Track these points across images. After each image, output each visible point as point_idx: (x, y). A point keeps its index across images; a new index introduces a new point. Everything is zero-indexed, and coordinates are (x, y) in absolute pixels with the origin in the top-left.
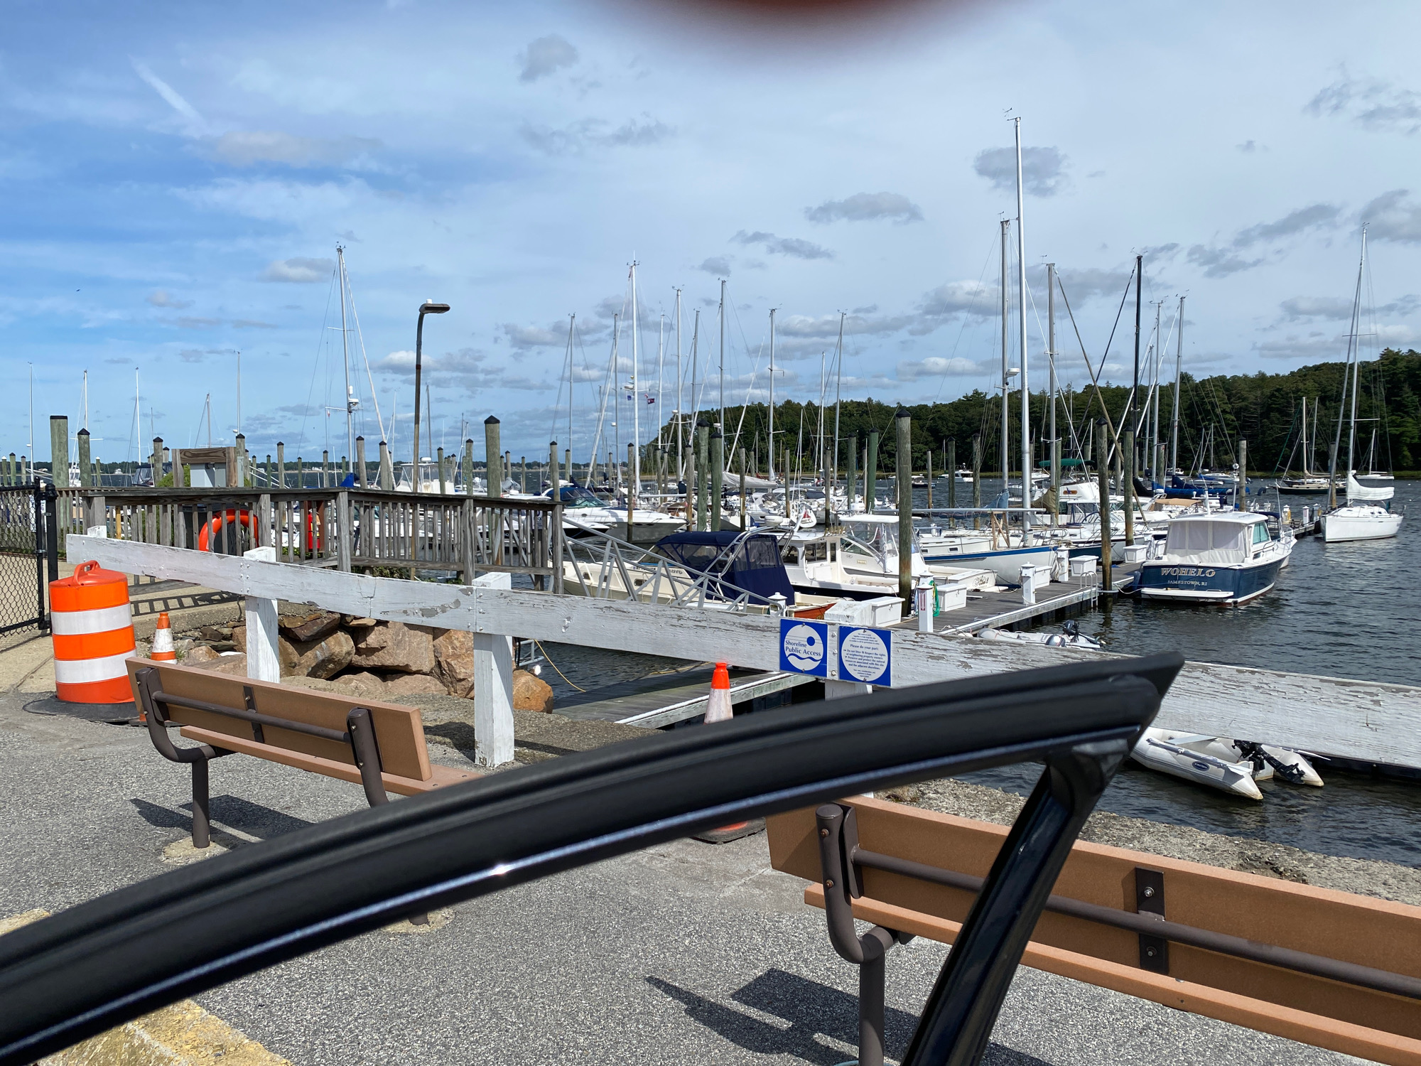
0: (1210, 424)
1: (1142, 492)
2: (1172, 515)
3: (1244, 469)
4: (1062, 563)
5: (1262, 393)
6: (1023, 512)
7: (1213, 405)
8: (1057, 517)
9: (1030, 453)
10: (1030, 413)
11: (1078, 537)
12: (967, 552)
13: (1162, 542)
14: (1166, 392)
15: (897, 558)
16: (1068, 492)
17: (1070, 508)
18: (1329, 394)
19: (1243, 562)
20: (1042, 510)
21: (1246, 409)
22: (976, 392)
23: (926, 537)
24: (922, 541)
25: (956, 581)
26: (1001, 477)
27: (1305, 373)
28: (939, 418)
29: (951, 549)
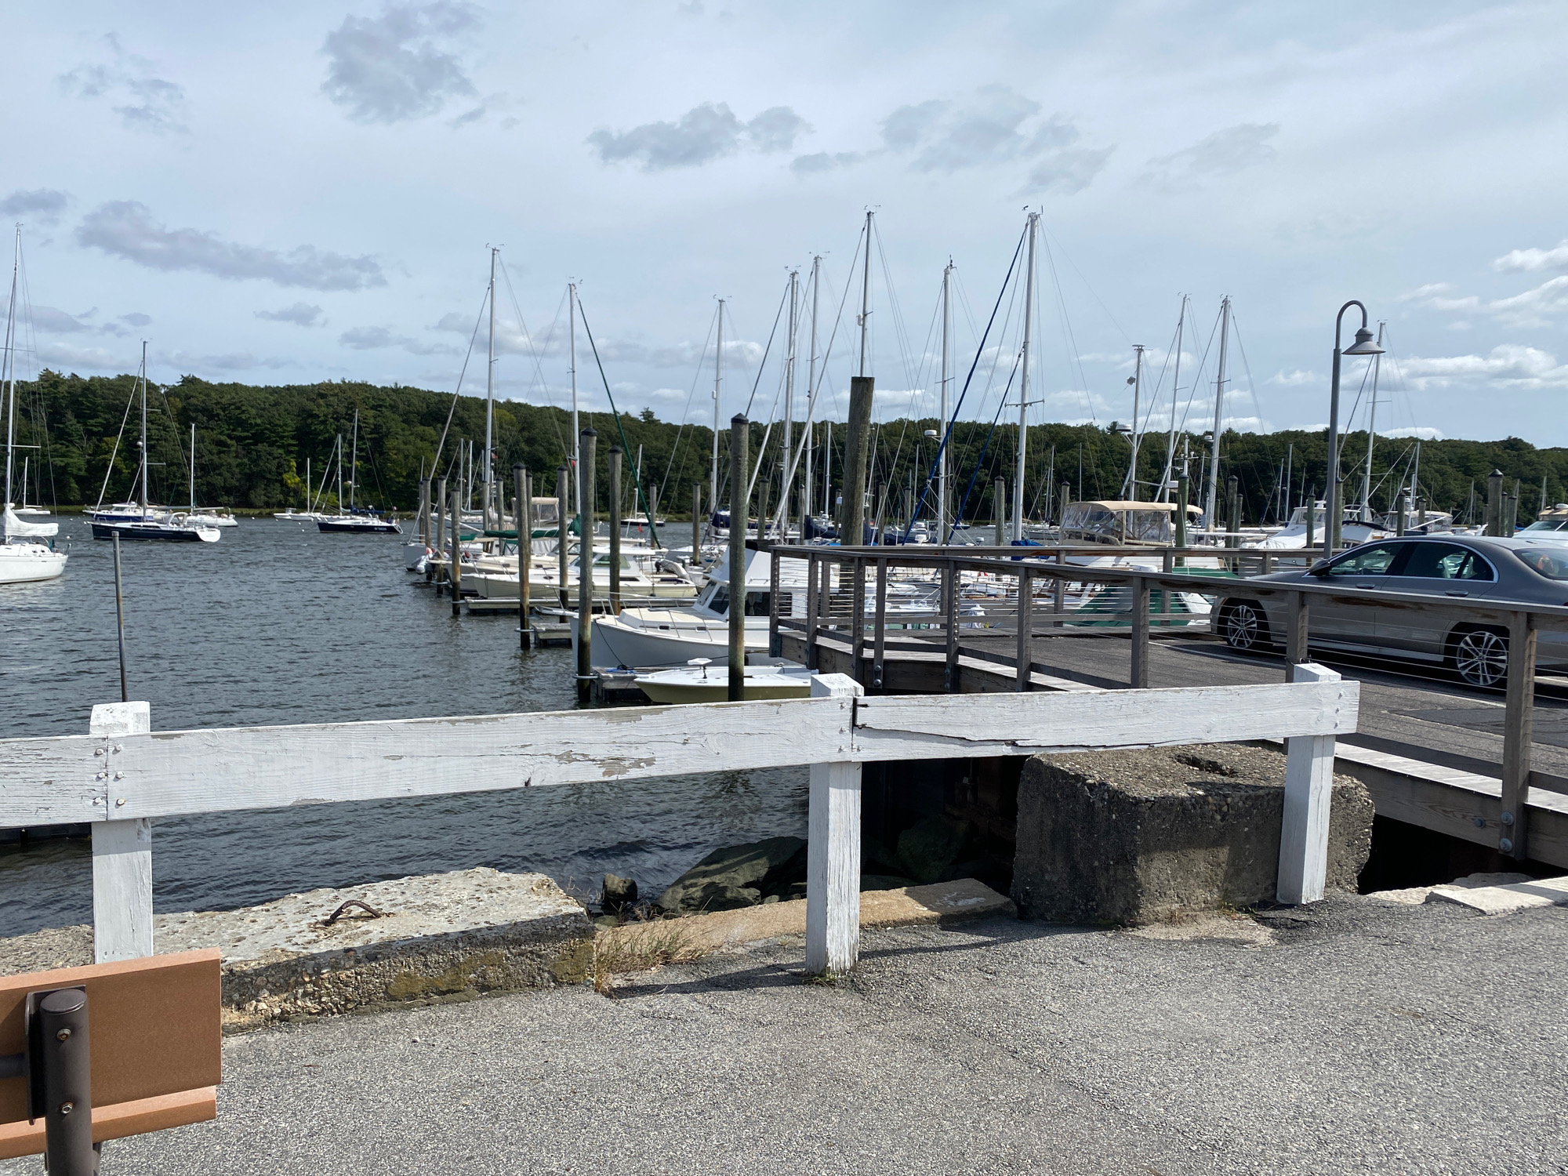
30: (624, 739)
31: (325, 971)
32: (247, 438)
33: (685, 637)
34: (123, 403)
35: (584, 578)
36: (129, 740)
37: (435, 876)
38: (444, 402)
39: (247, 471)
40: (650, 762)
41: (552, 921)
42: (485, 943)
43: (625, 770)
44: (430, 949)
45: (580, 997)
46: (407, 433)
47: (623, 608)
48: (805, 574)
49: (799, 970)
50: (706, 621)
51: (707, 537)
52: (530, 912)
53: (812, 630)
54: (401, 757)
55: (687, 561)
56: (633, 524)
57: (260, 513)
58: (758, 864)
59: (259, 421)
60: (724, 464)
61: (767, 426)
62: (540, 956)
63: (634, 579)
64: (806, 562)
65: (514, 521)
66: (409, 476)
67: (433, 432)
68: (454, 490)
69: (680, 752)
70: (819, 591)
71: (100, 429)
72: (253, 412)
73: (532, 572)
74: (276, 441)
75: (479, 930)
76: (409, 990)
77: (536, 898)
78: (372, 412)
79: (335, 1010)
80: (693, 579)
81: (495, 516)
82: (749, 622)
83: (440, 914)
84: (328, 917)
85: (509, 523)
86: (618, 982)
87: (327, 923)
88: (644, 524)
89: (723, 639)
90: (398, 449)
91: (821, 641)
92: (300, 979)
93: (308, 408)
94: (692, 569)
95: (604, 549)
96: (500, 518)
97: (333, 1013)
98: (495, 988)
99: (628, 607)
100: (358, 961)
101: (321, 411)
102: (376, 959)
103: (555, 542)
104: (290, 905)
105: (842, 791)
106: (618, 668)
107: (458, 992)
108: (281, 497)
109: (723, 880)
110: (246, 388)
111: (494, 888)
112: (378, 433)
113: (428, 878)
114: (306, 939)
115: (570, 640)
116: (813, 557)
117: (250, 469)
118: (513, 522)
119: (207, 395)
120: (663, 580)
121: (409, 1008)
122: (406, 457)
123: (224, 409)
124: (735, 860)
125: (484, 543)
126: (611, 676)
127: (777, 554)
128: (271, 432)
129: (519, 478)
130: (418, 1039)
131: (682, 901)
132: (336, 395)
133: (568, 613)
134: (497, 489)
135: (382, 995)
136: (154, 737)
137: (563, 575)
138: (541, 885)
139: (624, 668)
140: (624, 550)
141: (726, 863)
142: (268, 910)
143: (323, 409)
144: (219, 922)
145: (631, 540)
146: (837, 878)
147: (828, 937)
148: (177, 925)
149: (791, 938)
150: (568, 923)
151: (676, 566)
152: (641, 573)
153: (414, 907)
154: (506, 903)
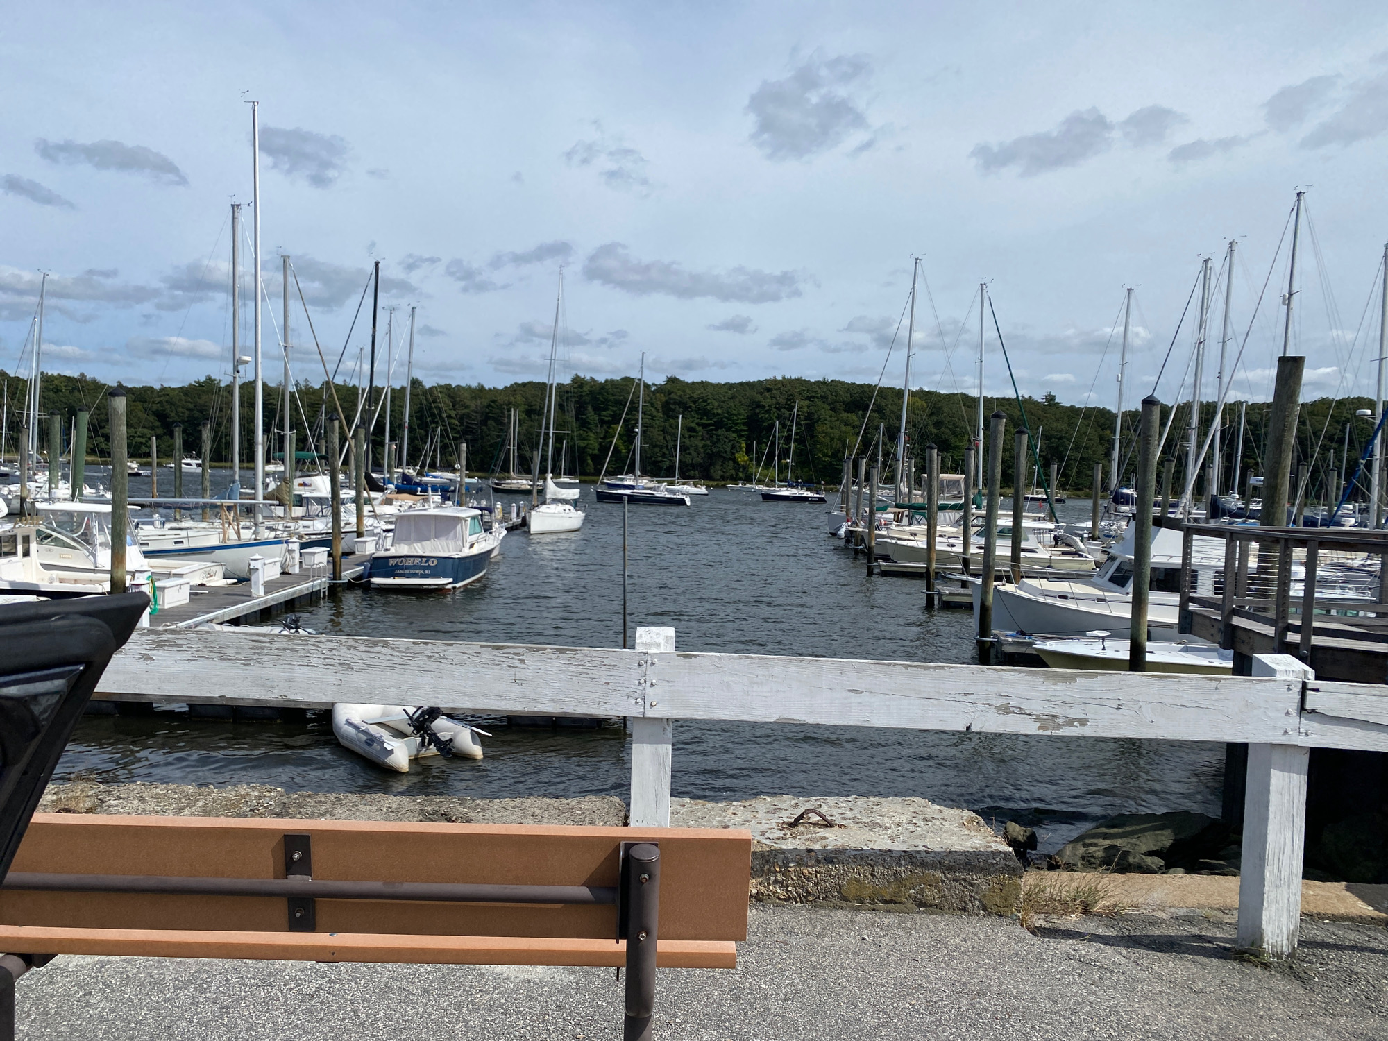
0: (437, 427)
1: (374, 486)
2: (402, 509)
3: (464, 469)
4: (293, 554)
5: (481, 403)
6: (255, 505)
7: (440, 411)
8: (290, 509)
9: (263, 445)
10: (263, 403)
11: (311, 528)
12: (193, 546)
13: (391, 534)
14: (397, 395)
15: (109, 552)
16: (304, 485)
17: (305, 501)
18: (534, 407)
19: (461, 551)
20: (274, 502)
21: (468, 416)
22: (209, 379)
23: (147, 530)
24: (142, 533)
25: (181, 576)
26: (232, 468)
27: (516, 388)
28: (167, 402)
29: (176, 543)
30: (1058, 698)
31: (792, 865)
32: (710, 425)
33: (1083, 607)
34: (625, 398)
35: (988, 548)
36: (661, 656)
37: (877, 799)
38: (865, 392)
39: (709, 451)
40: (1083, 722)
41: (983, 855)
42: (923, 865)
43: (1059, 727)
44: (877, 862)
45: (1009, 928)
46: (833, 419)
47: (1022, 577)
48: (1222, 553)
49: (1228, 945)
50: (1106, 593)
51: (1107, 515)
52: (963, 843)
53: (1227, 609)
54: (862, 692)
55: (1086, 536)
56: (1033, 499)
57: (717, 485)
58: (1162, 835)
59: (720, 411)
60: (1126, 443)
61: (1172, 407)
62: (971, 885)
63: (1031, 551)
64: (1223, 541)
65: (922, 494)
66: (834, 455)
67: (854, 417)
68: (873, 468)
69: (1113, 717)
70: (1236, 570)
71: (610, 419)
72: (716, 404)
73: (938, 539)
74: (732, 427)
75: (919, 852)
76: (859, 894)
77: (967, 832)
78: (807, 402)
79: (798, 900)
80: (1092, 553)
81: (905, 490)
82: (1154, 596)
83: (884, 832)
84: (792, 820)
85: (918, 497)
86: (1040, 922)
87: (792, 825)
88: (1043, 499)
89: (1126, 612)
90: (826, 433)
91: (1237, 621)
92: (772, 868)
93: (757, 400)
94: (1090, 544)
95: (1005, 521)
96: (910, 492)
97: (797, 902)
98: (931, 906)
99: (1027, 577)
100: (818, 862)
101: (767, 402)
102: (832, 862)
103: (958, 515)
104: (762, 805)
105: (1286, 774)
106: (1017, 633)
107: (900, 903)
108: (733, 472)
109: (1124, 844)
110: (712, 385)
111: (929, 817)
112: (810, 420)
113: (871, 799)
114: (776, 836)
115: (971, 604)
116: (1231, 536)
117: (711, 449)
118: (922, 496)
119: (684, 391)
120: (1064, 553)
121: (857, 909)
122: (832, 439)
123: (695, 402)
124: (1138, 827)
125: (895, 513)
126: (1010, 640)
127: (1189, 532)
128: (729, 420)
129: (931, 457)
130: (867, 938)
131: (1083, 858)
132: (779, 389)
133: (971, 579)
134: (909, 467)
135: (836, 894)
136: (678, 655)
137: (966, 544)
138: (971, 821)
139: (1023, 633)
140: (1026, 523)
141: (1128, 829)
142: (745, 807)
143: (768, 400)
144: (709, 810)
145: (1030, 514)
146: (1276, 861)
147: (1264, 918)
148: (679, 807)
149: (1215, 912)
150: (998, 859)
151: (1074, 540)
152: (1039, 545)
153: (861, 823)
154: (940, 832)
